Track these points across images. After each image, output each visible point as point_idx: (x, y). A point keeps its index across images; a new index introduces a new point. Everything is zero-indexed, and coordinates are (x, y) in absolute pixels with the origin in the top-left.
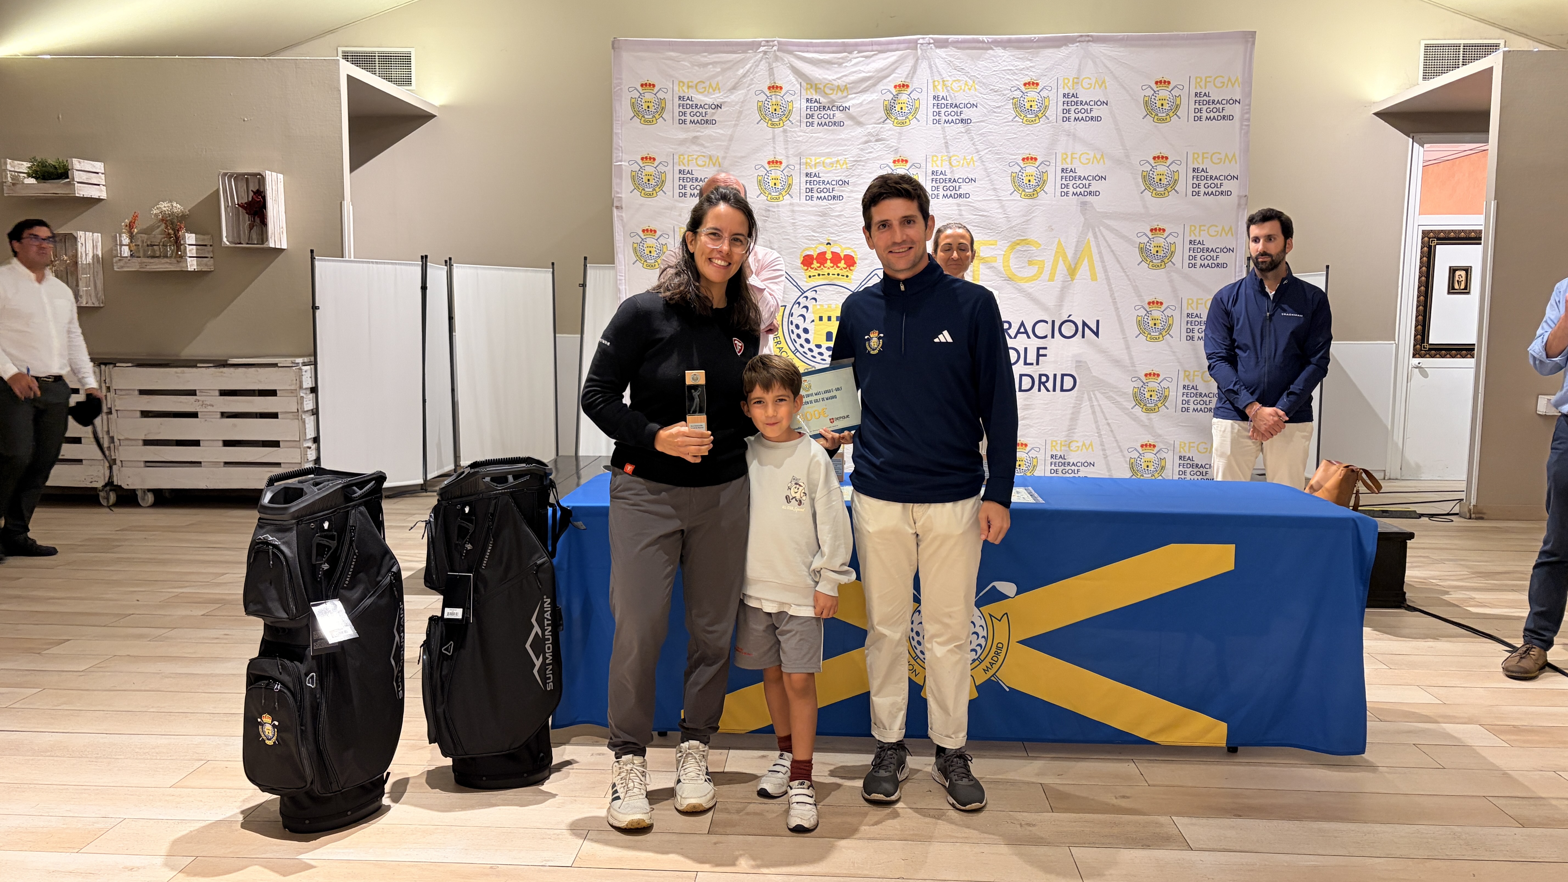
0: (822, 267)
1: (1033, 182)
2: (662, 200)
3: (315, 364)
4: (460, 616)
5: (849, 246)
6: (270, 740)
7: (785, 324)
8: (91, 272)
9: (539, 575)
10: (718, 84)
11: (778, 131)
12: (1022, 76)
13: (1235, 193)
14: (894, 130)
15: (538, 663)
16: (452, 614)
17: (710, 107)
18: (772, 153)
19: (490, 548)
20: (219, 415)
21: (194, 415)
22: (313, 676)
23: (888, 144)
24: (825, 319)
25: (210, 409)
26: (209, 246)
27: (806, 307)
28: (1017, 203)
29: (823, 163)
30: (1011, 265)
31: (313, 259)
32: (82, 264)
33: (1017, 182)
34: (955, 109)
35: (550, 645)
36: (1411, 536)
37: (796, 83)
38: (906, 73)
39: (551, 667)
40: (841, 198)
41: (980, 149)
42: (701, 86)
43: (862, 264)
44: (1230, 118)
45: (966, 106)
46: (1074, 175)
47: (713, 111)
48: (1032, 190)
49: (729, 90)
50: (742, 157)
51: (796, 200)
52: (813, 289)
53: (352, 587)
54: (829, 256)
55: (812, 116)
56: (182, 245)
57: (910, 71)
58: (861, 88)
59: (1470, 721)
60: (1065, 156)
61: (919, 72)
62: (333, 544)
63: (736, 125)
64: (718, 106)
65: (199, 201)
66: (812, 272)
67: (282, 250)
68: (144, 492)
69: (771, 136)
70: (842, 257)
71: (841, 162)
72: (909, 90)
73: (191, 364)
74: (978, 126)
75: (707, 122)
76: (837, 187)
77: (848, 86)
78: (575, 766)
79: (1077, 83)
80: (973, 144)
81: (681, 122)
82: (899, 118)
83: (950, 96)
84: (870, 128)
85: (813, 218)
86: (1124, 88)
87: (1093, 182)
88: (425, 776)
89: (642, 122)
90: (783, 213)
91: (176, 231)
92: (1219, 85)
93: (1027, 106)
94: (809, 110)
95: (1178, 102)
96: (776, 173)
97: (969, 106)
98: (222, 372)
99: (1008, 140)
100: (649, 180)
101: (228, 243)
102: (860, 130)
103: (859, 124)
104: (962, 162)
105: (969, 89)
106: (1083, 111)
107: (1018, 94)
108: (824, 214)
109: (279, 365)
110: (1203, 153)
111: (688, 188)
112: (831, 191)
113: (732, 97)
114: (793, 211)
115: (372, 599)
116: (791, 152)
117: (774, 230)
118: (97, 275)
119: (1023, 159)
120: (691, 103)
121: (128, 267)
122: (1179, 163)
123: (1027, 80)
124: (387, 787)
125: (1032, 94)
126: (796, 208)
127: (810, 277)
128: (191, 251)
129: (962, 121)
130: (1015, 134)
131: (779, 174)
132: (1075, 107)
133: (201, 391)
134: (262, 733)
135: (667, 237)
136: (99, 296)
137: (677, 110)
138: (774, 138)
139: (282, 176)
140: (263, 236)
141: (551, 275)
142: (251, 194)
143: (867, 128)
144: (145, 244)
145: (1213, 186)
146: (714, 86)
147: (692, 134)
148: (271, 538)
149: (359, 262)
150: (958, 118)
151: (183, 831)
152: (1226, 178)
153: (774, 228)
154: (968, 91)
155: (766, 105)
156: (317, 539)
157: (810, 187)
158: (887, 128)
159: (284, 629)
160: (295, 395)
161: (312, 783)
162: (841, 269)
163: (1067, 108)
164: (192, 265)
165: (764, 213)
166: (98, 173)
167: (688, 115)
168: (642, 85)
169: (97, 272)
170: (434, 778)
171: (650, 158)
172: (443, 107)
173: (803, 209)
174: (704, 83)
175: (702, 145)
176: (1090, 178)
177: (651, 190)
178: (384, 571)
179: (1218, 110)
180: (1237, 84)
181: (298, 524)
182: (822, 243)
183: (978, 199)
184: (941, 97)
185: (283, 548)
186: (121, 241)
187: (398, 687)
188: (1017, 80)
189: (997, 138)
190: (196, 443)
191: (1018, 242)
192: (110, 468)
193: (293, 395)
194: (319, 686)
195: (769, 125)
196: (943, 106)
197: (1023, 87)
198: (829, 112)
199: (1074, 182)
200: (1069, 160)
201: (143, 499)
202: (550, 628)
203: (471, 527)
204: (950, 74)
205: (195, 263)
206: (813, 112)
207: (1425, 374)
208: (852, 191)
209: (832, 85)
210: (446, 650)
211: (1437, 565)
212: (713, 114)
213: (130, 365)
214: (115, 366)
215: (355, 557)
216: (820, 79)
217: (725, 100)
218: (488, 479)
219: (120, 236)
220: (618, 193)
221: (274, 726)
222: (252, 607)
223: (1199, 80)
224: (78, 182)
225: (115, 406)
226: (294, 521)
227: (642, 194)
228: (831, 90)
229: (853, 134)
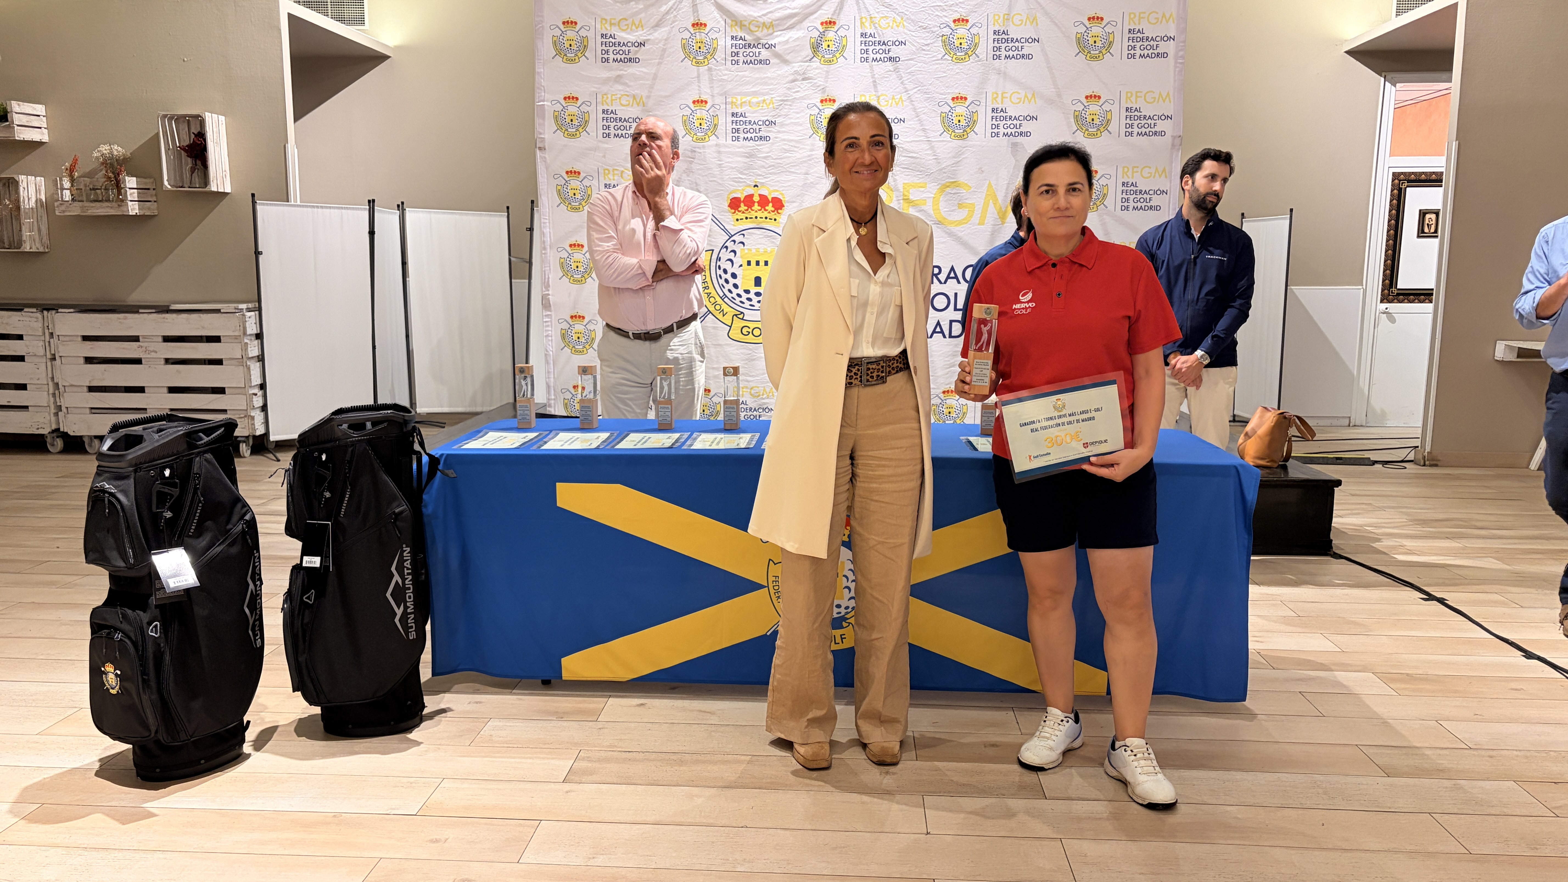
0: (750, 210)
1: (963, 123)
2: (585, 141)
3: (260, 309)
4: (318, 565)
5: (776, 188)
6: (113, 689)
7: (713, 268)
8: (35, 216)
9: (398, 523)
10: (640, 21)
11: (703, 69)
12: (951, 13)
13: (1169, 134)
14: (821, 69)
15: (399, 612)
16: (310, 562)
17: (633, 44)
18: (698, 92)
19: (347, 496)
20: (163, 362)
21: (138, 361)
22: (157, 625)
23: (815, 83)
24: (753, 263)
25: (153, 355)
26: (152, 190)
27: (734, 252)
28: (947, 145)
29: (749, 102)
30: (941, 208)
31: (254, 203)
32: (25, 208)
33: (947, 122)
34: (883, 47)
35: (411, 595)
36: (1338, 483)
37: (721, 19)
38: (833, 10)
39: (413, 616)
40: (768, 139)
41: (909, 88)
42: (624, 23)
43: (791, 207)
44: (1164, 55)
45: (894, 43)
46: (1004, 115)
47: (636, 49)
48: (962, 131)
49: (653, 27)
50: (666, 97)
51: (722, 141)
52: (741, 232)
53: (199, 534)
54: (756, 198)
55: (737, 54)
56: (122, 188)
57: (837, 7)
58: (788, 25)
59: (1364, 669)
60: (995, 95)
61: (846, 8)
62: (176, 492)
63: (659, 64)
64: (642, 44)
65: (141, 143)
66: (740, 215)
67: (225, 194)
68: (91, 439)
69: (695, 74)
70: (770, 200)
71: (768, 102)
72: (836, 27)
73: (134, 309)
74: (906, 64)
75: (630, 60)
76: (763, 128)
77: (774, 23)
78: (449, 714)
79: (1008, 19)
80: (902, 83)
81: (604, 60)
82: (826, 56)
83: (878, 34)
84: (796, 66)
85: (740, 159)
86: (1056, 24)
87: (1024, 123)
88: (295, 725)
89: (564, 60)
90: (709, 154)
91: (117, 175)
92: (1154, 21)
93: (957, 43)
94: (734, 48)
95: (1111, 39)
96: (701, 113)
97: (897, 43)
98: (164, 318)
99: (937, 79)
100: (572, 120)
101: (169, 187)
102: (785, 69)
103: (786, 62)
104: (890, 101)
105: (897, 26)
106: (1014, 49)
107: (947, 31)
108: (750, 156)
109: (222, 311)
110: (1137, 92)
111: (612, 129)
112: (757, 131)
113: (656, 35)
114: (719, 152)
115: (222, 547)
116: (716, 91)
117: (700, 172)
118: (41, 219)
119: (953, 99)
120: (613, 41)
121: (70, 211)
122: (1112, 102)
123: (957, 16)
124: (250, 735)
125: (962, 31)
126: (722, 149)
127: (737, 220)
128: (132, 195)
129: (890, 59)
130: (944, 72)
131: (704, 114)
132: (1006, 44)
133: (144, 337)
134: (106, 683)
135: (591, 179)
136: (43, 241)
137: (599, 48)
138: (698, 76)
139: (224, 117)
140: (206, 181)
141: (506, 219)
142: (193, 136)
143: (794, 67)
144: (88, 188)
145: (1146, 126)
146: (637, 23)
147: (614, 74)
148: (108, 486)
149: (303, 206)
150: (886, 55)
151: (37, 777)
152: (1160, 118)
153: (701, 169)
154: (896, 28)
155: (690, 43)
156: (158, 486)
157: (736, 127)
158: (815, 66)
159: (126, 578)
160: (238, 341)
161: (156, 732)
162: (769, 213)
163: (998, 45)
164: (133, 209)
165: (689, 154)
166: (39, 116)
167: (611, 53)
168: (564, 23)
169: (41, 217)
170: (303, 728)
171: (573, 98)
172: (397, 48)
173: (729, 150)
174: (626, 20)
175: (626, 84)
176: (1021, 118)
177: (574, 130)
178: (235, 518)
179: (1152, 47)
180: (1171, 19)
181: (135, 471)
182: (749, 186)
183: (908, 140)
184: (869, 34)
185: (120, 496)
186: (62, 185)
187: (255, 635)
188: (946, 17)
189: (926, 77)
190: (141, 390)
191: (948, 184)
192: (56, 414)
193: (236, 341)
194: (163, 636)
195: (694, 63)
196: (871, 43)
197: (952, 24)
198: (754, 50)
199: (1004, 122)
200: (999, 99)
201: (90, 446)
202: (410, 577)
203: (328, 474)
204: (878, 10)
205: (137, 206)
206: (738, 50)
207: (1392, 319)
208: (779, 132)
209: (757, 21)
210: (308, 598)
211: (1377, 512)
212: (636, 52)
213: (72, 310)
214: (57, 312)
215: (200, 505)
216: (745, 17)
217: (649, 37)
218: (345, 426)
219: (61, 180)
220: (541, 134)
221: (116, 675)
222: (92, 556)
223: (1132, 16)
224: (18, 125)
225: (59, 352)
226: (131, 469)
227: (566, 135)
228: (756, 27)
229: (779, 72)
